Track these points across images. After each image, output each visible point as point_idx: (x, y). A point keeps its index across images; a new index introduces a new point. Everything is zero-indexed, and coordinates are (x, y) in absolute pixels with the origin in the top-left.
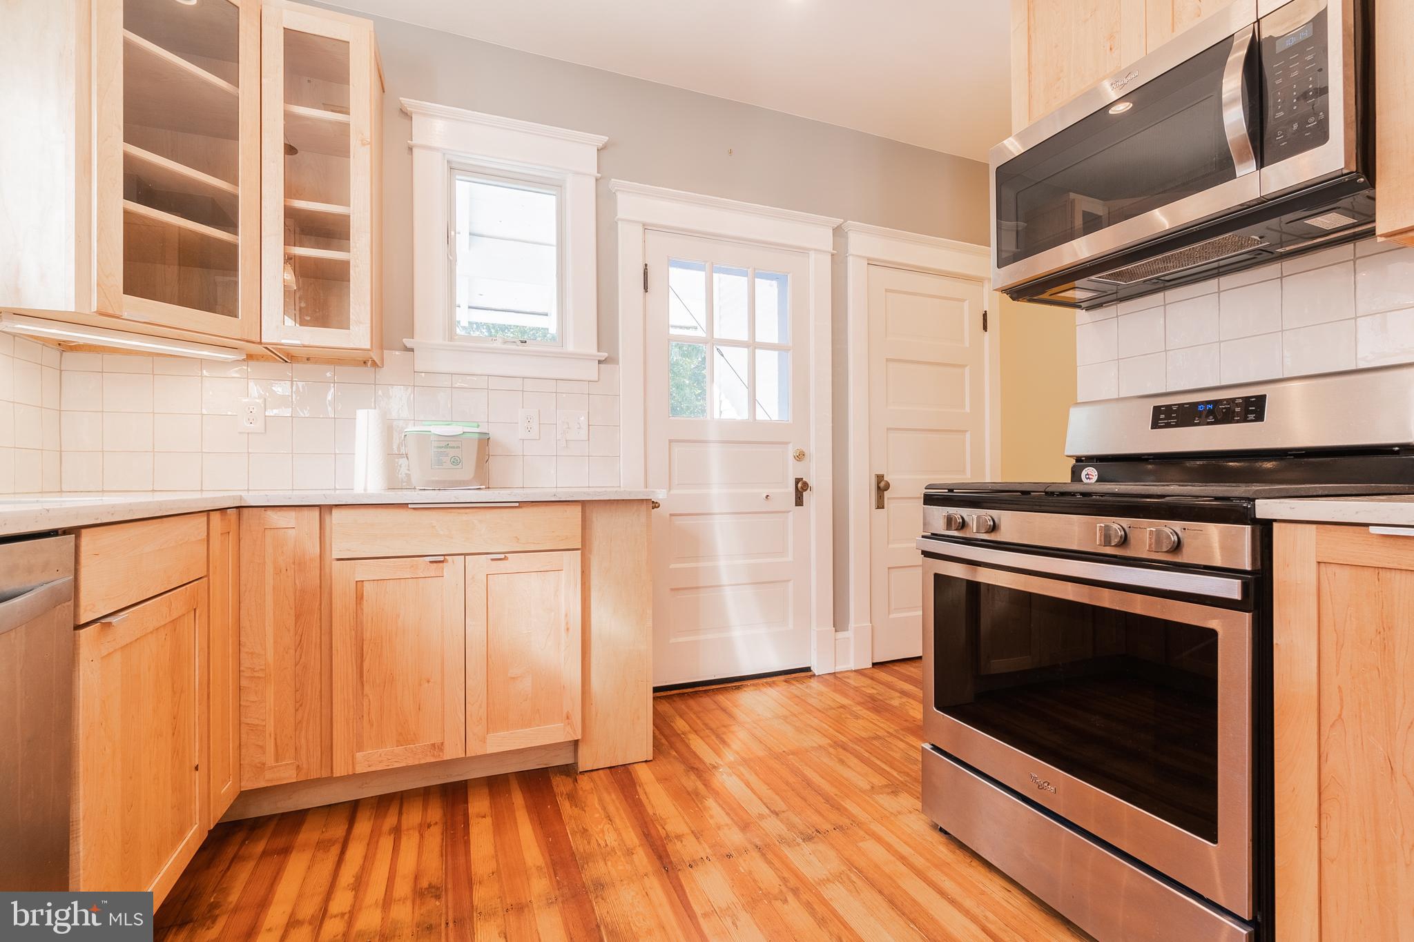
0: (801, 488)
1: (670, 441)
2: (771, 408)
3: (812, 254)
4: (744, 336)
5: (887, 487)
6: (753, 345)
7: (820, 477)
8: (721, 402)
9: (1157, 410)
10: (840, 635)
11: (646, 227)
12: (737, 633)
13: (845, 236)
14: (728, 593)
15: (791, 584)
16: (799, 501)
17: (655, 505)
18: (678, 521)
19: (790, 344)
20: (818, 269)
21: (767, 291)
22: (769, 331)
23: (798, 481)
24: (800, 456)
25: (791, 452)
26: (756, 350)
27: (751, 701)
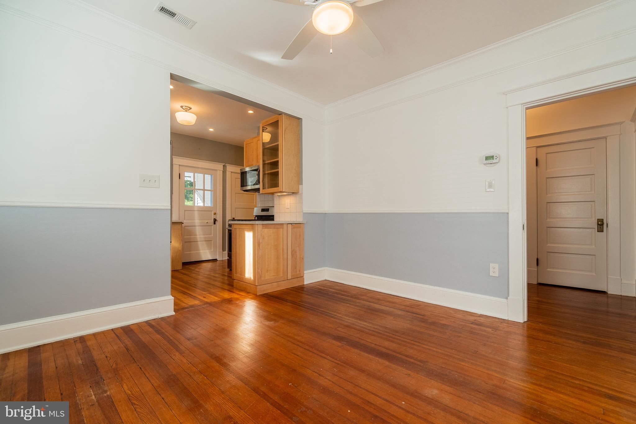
0: (215, 221)
1: (185, 210)
2: (208, 204)
3: (218, 170)
4: (202, 188)
5: (234, 218)
6: (204, 190)
7: (219, 218)
8: (197, 198)
9: (262, 209)
10: (224, 252)
11: (179, 165)
12: (201, 251)
13: (226, 166)
14: (199, 243)
15: (212, 241)
16: (215, 223)
17: (183, 223)
18: (186, 228)
19: (213, 190)
20: (220, 174)
21: (208, 177)
22: (208, 186)
23: (214, 219)
24: (215, 214)
25: (213, 213)
26: (205, 191)
27: (205, 265)
